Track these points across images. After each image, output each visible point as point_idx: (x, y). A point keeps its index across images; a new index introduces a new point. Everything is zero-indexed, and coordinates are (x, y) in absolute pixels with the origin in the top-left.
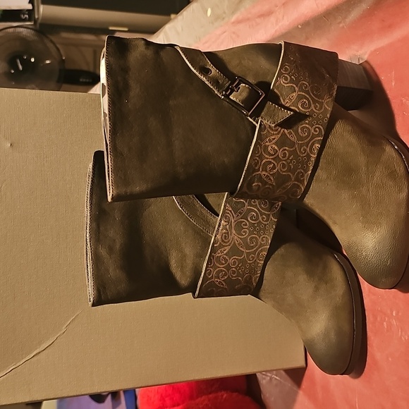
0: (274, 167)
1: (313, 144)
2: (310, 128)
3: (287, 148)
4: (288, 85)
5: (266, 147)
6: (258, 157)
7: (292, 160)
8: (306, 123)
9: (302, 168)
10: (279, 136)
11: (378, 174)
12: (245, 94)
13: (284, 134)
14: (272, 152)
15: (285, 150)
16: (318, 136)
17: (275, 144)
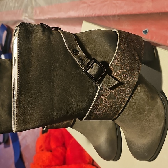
0: (104, 110)
1: (125, 98)
2: (125, 90)
3: (112, 100)
4: (118, 65)
5: (102, 99)
6: (97, 105)
7: (113, 106)
8: (124, 87)
9: (117, 110)
10: (109, 93)
11: (152, 115)
12: (96, 71)
13: (112, 93)
14: (104, 102)
15: (111, 101)
16: (128, 94)
17: (107, 98)
